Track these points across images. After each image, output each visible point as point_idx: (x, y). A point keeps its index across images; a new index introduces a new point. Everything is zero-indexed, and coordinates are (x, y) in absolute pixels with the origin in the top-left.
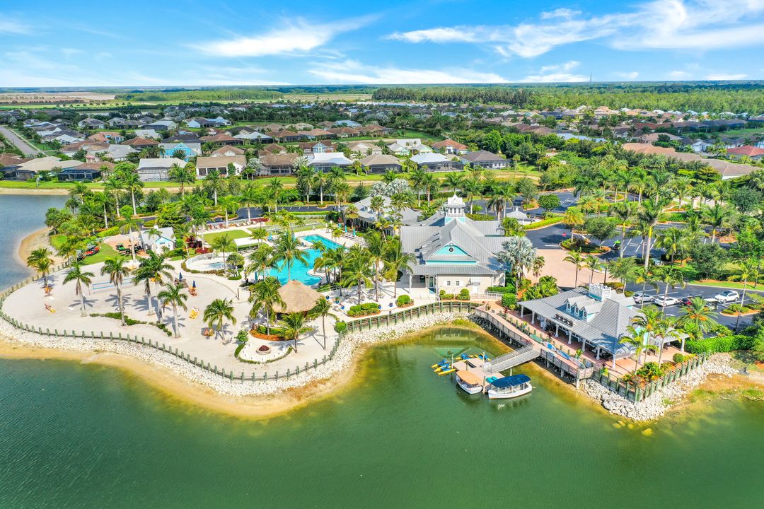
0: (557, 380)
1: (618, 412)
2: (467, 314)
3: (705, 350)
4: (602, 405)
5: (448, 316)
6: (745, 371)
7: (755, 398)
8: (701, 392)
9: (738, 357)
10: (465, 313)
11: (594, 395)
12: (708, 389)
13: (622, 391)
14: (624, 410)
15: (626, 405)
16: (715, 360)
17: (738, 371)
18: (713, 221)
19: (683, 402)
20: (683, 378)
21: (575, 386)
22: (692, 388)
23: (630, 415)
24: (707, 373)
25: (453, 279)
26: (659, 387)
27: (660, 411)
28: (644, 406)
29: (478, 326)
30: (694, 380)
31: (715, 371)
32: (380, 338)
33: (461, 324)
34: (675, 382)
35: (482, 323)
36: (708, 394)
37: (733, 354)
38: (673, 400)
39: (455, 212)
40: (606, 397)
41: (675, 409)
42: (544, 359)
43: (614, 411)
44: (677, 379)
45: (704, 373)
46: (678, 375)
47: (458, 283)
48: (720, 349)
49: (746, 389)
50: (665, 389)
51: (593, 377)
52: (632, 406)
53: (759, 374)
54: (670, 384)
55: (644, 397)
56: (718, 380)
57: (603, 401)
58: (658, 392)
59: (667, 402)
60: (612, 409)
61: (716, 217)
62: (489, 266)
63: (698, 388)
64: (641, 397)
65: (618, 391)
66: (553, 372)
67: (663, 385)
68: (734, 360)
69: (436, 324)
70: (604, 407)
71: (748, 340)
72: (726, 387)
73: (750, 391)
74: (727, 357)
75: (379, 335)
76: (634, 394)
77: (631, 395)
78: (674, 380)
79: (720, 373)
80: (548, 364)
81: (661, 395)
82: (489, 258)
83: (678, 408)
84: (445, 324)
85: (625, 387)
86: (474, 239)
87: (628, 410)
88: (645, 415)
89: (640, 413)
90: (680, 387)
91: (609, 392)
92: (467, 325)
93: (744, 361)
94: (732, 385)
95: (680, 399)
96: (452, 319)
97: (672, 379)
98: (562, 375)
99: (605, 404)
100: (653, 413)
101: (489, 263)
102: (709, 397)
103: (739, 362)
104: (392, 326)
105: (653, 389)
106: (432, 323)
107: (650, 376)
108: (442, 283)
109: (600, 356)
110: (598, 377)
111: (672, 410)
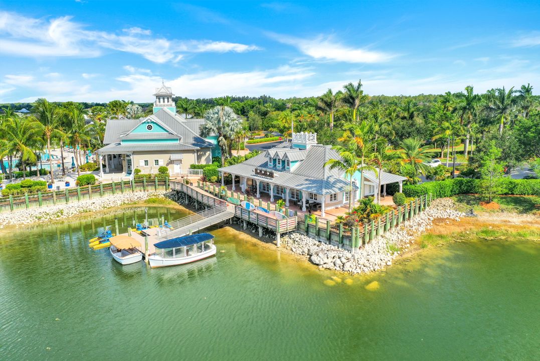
0: (255, 240)
1: (331, 265)
2: (164, 192)
3: (425, 193)
4: (310, 260)
5: (141, 195)
6: (472, 213)
7: (492, 238)
8: (430, 236)
9: (460, 201)
10: (161, 191)
11: (299, 251)
12: (437, 233)
13: (335, 238)
14: (338, 262)
15: (341, 255)
16: (437, 206)
17: (464, 214)
18: (406, 114)
19: (412, 248)
20: (407, 223)
21: (276, 245)
22: (419, 233)
23: (347, 267)
24: (432, 219)
25: (151, 158)
26: (381, 231)
27: (386, 260)
28: (365, 254)
29: (174, 202)
30: (419, 225)
31: (440, 216)
32: (39, 219)
33: (154, 202)
34: (399, 228)
35: (178, 199)
36: (439, 238)
37: (455, 198)
38: (400, 247)
39: (164, 101)
40: (314, 249)
41: (405, 256)
42: (239, 219)
43: (325, 266)
44: (400, 225)
45: (429, 219)
46: (401, 219)
47: (157, 161)
48: (440, 194)
49: (480, 230)
50: (388, 234)
51: (297, 229)
52: (349, 255)
53: (488, 214)
54: (393, 229)
55: (364, 243)
56: (446, 224)
57: (311, 256)
58: (380, 237)
59: (393, 249)
60: (322, 263)
61: (409, 112)
62: (194, 144)
63: (425, 233)
64: (360, 242)
65: (329, 239)
66: (250, 233)
67: (385, 230)
68: (457, 203)
69: (124, 203)
70: (312, 262)
71: (468, 182)
72: (457, 230)
73: (483, 232)
74: (449, 201)
75: (38, 215)
76: (350, 238)
77: (346, 242)
78: (397, 225)
79: (446, 217)
80: (245, 225)
81: (385, 241)
82: (195, 138)
83: (409, 255)
84: (135, 203)
85: (338, 232)
86: (182, 123)
87: (344, 260)
88: (368, 265)
89: (361, 262)
90: (405, 232)
91: (317, 243)
92: (161, 202)
93: (468, 203)
94: (462, 229)
95: (408, 245)
96: (145, 198)
97: (395, 223)
98: (260, 235)
99: (314, 258)
100: (378, 261)
101: (194, 142)
102: (441, 242)
103: (464, 205)
104: (61, 205)
105: (374, 233)
106: (119, 203)
107: (368, 215)
108: (138, 162)
109: (307, 207)
110: (304, 229)
111: (400, 258)
